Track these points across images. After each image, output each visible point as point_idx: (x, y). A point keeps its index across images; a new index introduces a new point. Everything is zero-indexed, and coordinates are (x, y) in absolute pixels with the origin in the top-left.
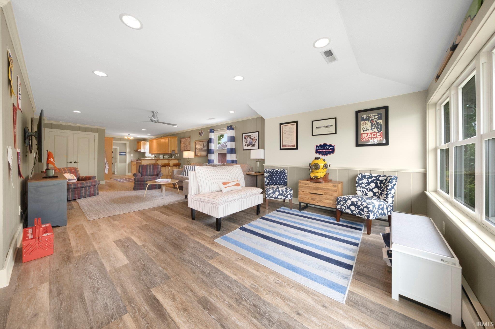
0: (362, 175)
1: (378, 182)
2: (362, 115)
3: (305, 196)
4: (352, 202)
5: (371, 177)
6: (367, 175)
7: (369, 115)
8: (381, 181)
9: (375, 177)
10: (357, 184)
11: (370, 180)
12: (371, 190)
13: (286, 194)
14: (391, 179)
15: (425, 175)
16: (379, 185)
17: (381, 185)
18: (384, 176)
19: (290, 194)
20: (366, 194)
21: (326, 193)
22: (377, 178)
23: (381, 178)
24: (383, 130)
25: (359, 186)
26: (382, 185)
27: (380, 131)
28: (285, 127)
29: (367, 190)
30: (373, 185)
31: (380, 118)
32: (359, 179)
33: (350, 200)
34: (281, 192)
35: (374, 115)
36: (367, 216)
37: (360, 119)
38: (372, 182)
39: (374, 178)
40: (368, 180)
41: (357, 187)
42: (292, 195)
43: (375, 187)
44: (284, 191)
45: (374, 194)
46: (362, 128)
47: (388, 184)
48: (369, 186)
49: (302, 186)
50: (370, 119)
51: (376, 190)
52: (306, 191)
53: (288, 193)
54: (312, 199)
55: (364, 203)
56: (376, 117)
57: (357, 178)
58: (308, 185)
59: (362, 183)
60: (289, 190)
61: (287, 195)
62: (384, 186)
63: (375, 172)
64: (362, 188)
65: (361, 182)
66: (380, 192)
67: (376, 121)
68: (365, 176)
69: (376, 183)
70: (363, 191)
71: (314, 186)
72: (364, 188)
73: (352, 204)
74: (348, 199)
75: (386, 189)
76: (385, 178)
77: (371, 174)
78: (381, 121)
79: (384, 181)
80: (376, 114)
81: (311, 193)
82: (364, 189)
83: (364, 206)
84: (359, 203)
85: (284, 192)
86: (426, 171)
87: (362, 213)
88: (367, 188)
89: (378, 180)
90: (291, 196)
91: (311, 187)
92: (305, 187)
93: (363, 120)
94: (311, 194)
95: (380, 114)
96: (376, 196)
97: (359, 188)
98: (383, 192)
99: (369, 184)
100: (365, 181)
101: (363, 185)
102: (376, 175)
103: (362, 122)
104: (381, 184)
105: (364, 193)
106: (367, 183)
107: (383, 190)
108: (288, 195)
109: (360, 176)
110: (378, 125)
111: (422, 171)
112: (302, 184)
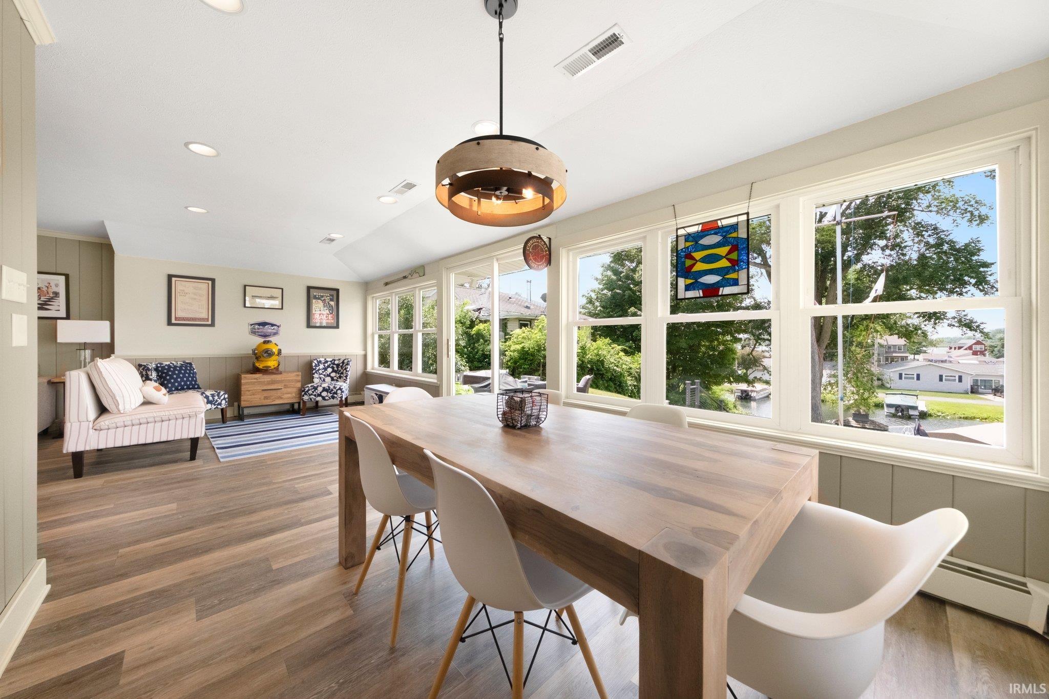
0: (317, 361)
1: (335, 366)
2: (314, 293)
3: (253, 397)
4: (324, 388)
5: (326, 362)
6: (322, 360)
7: (322, 295)
8: (338, 365)
9: (330, 361)
10: (314, 371)
11: (326, 365)
12: (329, 375)
13: (218, 400)
14: (348, 361)
15: (365, 356)
16: (336, 369)
17: (338, 369)
18: (339, 360)
19: (224, 399)
20: (324, 380)
21: (286, 387)
22: (333, 362)
23: (336, 362)
24: (335, 313)
25: (317, 373)
26: (340, 369)
27: (332, 313)
28: (184, 283)
29: (325, 375)
30: (330, 370)
31: (332, 300)
32: (316, 366)
33: (321, 386)
34: (211, 398)
35: (326, 294)
36: (340, 397)
37: (312, 296)
38: (328, 367)
39: (329, 363)
40: (324, 366)
41: (314, 374)
42: (227, 400)
43: (332, 372)
44: (215, 396)
45: (332, 379)
46: (314, 307)
47: (347, 366)
48: (326, 372)
49: (248, 382)
50: (323, 299)
51: (333, 375)
52: (255, 389)
53: (222, 398)
54: (266, 398)
55: (336, 386)
56: (329, 298)
57: (314, 364)
58: (259, 380)
59: (319, 370)
60: (222, 393)
61: (220, 401)
62: (342, 369)
63: (329, 356)
64: (320, 374)
65: (318, 368)
66: (338, 375)
67: (328, 303)
68: (320, 361)
69: (333, 368)
70: (320, 378)
71: (269, 380)
72: (321, 374)
73: (324, 390)
74: (318, 386)
75: (345, 371)
76: (341, 361)
77: (325, 359)
78: (332, 303)
79: (341, 365)
80: (328, 295)
81: (263, 390)
82: (321, 376)
83: (337, 388)
84: (332, 387)
85: (216, 398)
86: (366, 353)
87: (335, 396)
88: (324, 373)
89: (334, 364)
90: (226, 402)
91: (264, 382)
92: (253, 383)
93: (315, 298)
94: (264, 392)
95: (332, 296)
96: (334, 380)
97: (316, 375)
98: (342, 375)
99: (325, 369)
100: (321, 366)
101: (321, 371)
102: (331, 360)
103: (314, 301)
104: (338, 367)
105: (322, 379)
106: (323, 369)
107: (342, 373)
108: (222, 400)
109: (316, 362)
110: (330, 307)
111: (363, 353)
112: (248, 379)
